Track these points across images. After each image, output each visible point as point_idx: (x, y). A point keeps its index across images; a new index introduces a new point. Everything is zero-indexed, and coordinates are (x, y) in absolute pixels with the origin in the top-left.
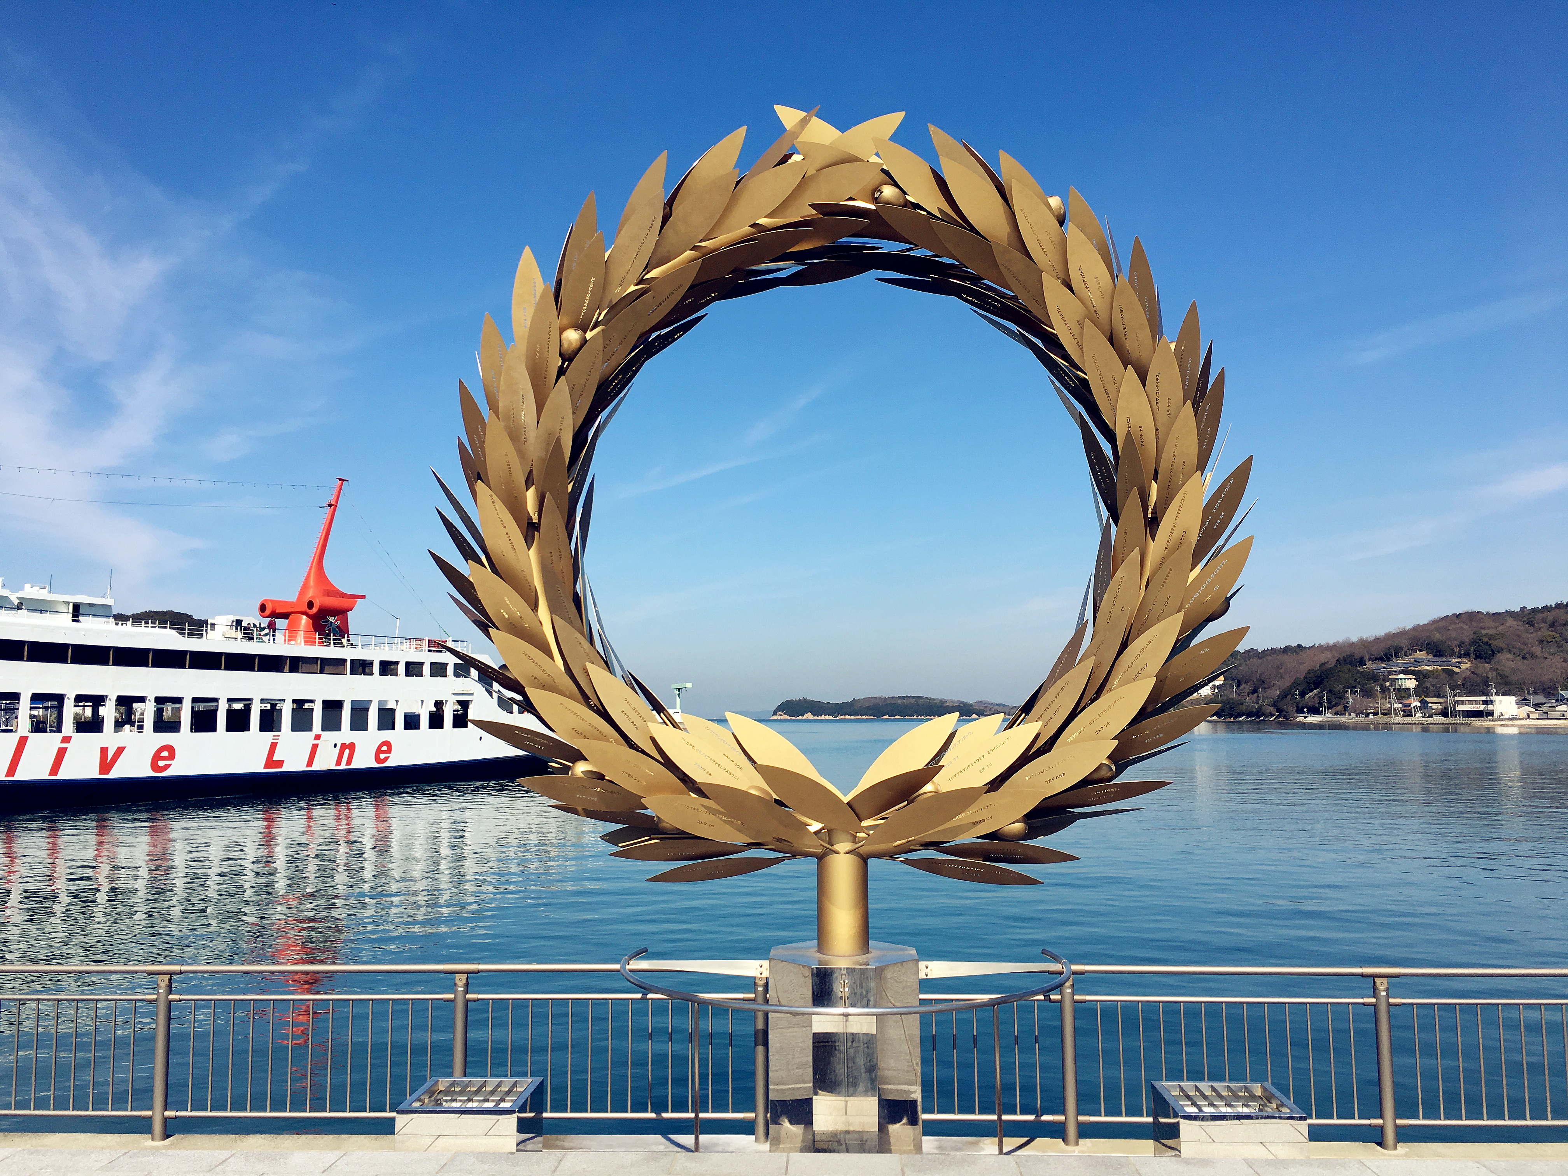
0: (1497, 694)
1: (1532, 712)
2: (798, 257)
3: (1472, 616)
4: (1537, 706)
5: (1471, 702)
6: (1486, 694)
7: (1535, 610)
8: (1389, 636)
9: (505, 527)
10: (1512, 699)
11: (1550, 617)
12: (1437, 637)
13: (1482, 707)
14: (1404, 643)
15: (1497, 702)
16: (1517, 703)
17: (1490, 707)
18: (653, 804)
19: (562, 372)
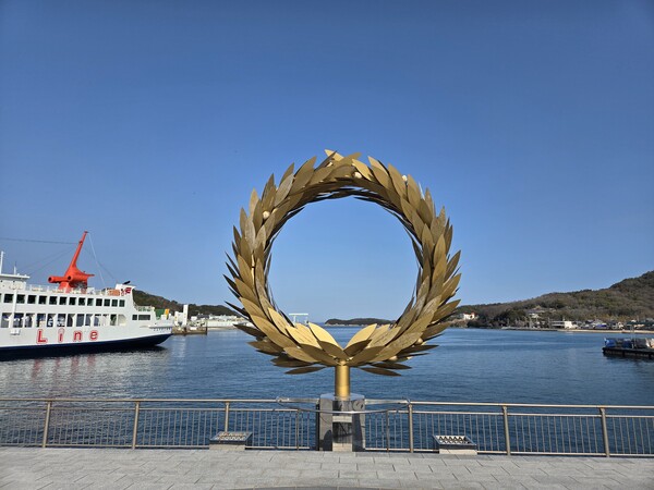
0: (565, 320)
1: (577, 327)
4: (579, 325)
5: (557, 323)
6: (561, 320)
8: (529, 301)
9: (245, 267)
10: (571, 322)
11: (582, 294)
12: (544, 301)
14: (533, 302)
15: (566, 323)
16: (572, 324)
17: (563, 325)
18: (287, 350)
19: (263, 223)
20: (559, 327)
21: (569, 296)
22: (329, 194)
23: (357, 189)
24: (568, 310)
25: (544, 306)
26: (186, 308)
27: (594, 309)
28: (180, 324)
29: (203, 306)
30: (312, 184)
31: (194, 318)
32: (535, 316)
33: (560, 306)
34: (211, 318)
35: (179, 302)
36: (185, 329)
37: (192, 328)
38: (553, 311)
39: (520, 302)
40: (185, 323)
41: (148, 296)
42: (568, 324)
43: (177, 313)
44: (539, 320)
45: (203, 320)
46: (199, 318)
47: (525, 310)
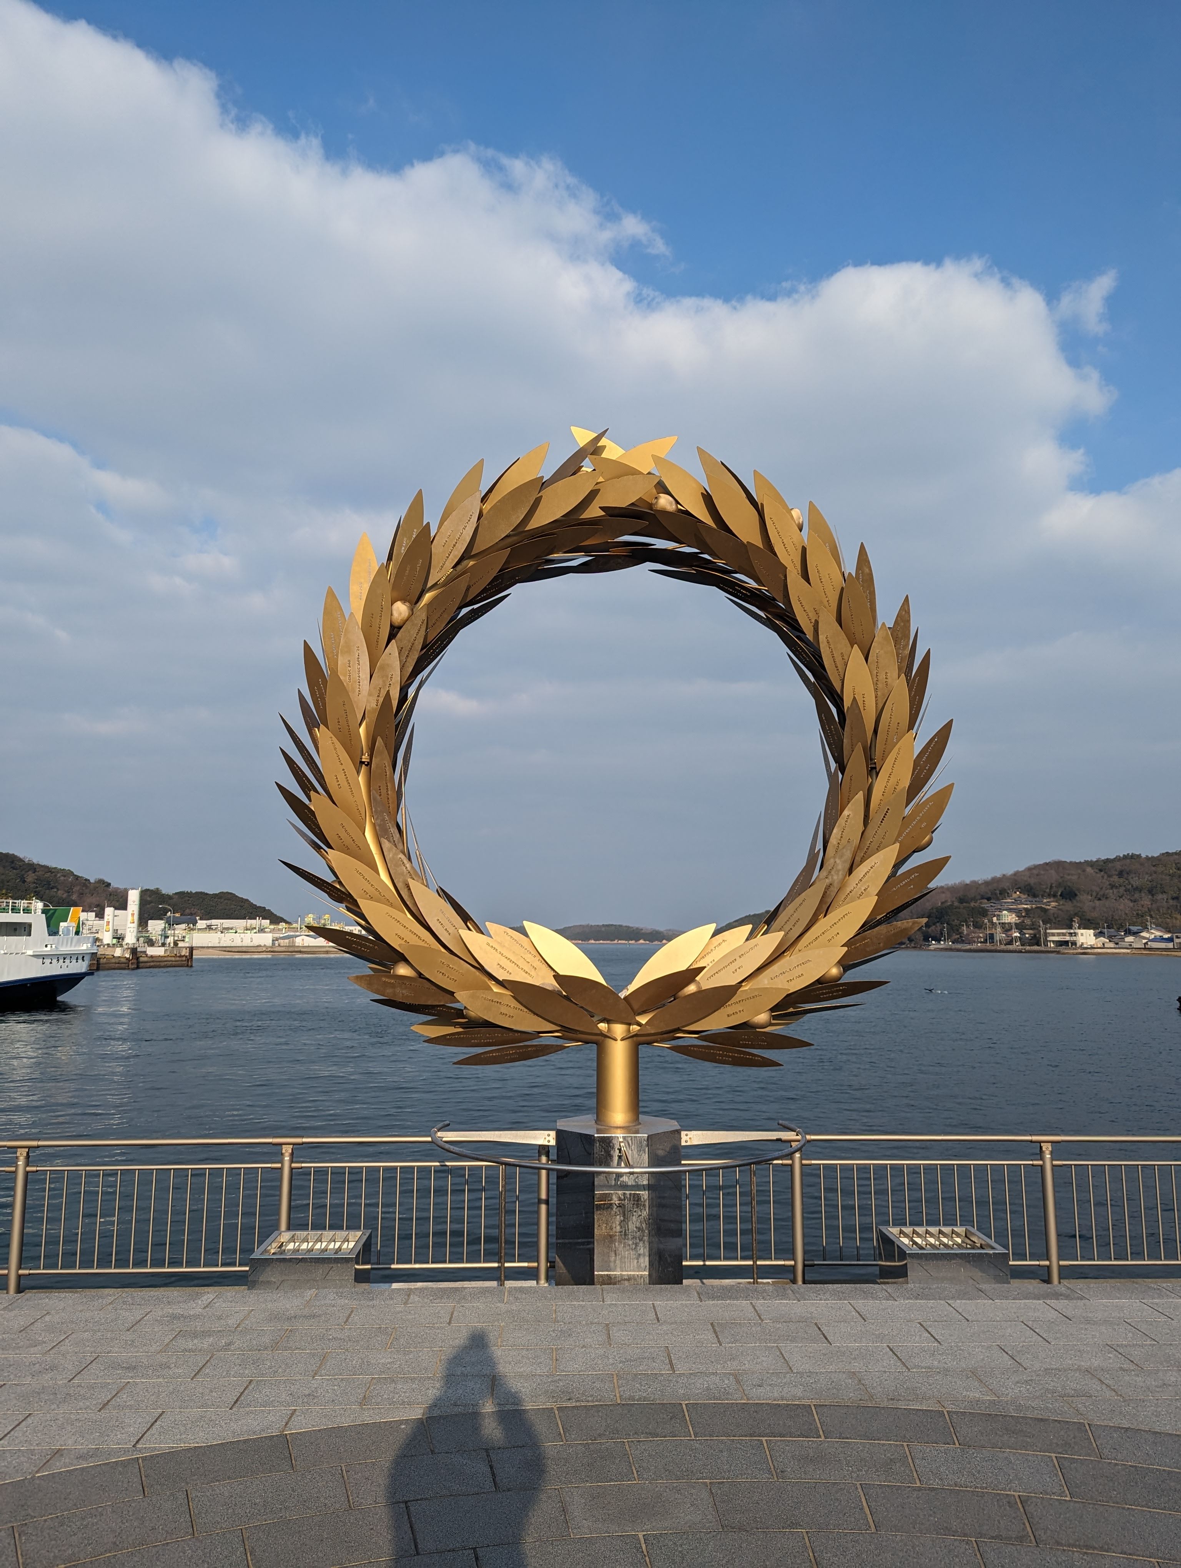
0: (1079, 928)
1: (1107, 942)
2: (586, 550)
3: (1059, 865)
4: (1110, 938)
5: (1059, 935)
6: (1071, 927)
7: (1107, 861)
8: (995, 880)
9: (342, 764)
10: (1092, 932)
11: (1118, 866)
12: (1032, 881)
13: (1067, 938)
14: (1006, 885)
15: (1080, 935)
16: (1094, 935)
17: (1074, 938)
18: (464, 998)
19: (392, 636)
20: (1066, 943)
21: (1089, 870)
22: (581, 559)
23: (660, 544)
24: (1085, 901)
25: (1030, 891)
26: (134, 897)
27: (1146, 901)
28: (119, 938)
29: (181, 894)
30: (534, 524)
31: (156, 926)
32: (1009, 918)
33: (1069, 894)
34: (202, 924)
35: (115, 884)
36: (134, 951)
37: (152, 951)
38: (1052, 905)
39: (974, 885)
40: (130, 939)
41: (33, 867)
42: (1086, 937)
43: (109, 911)
44: (1020, 927)
45: (180, 930)
46: (171, 924)
47: (986, 905)
